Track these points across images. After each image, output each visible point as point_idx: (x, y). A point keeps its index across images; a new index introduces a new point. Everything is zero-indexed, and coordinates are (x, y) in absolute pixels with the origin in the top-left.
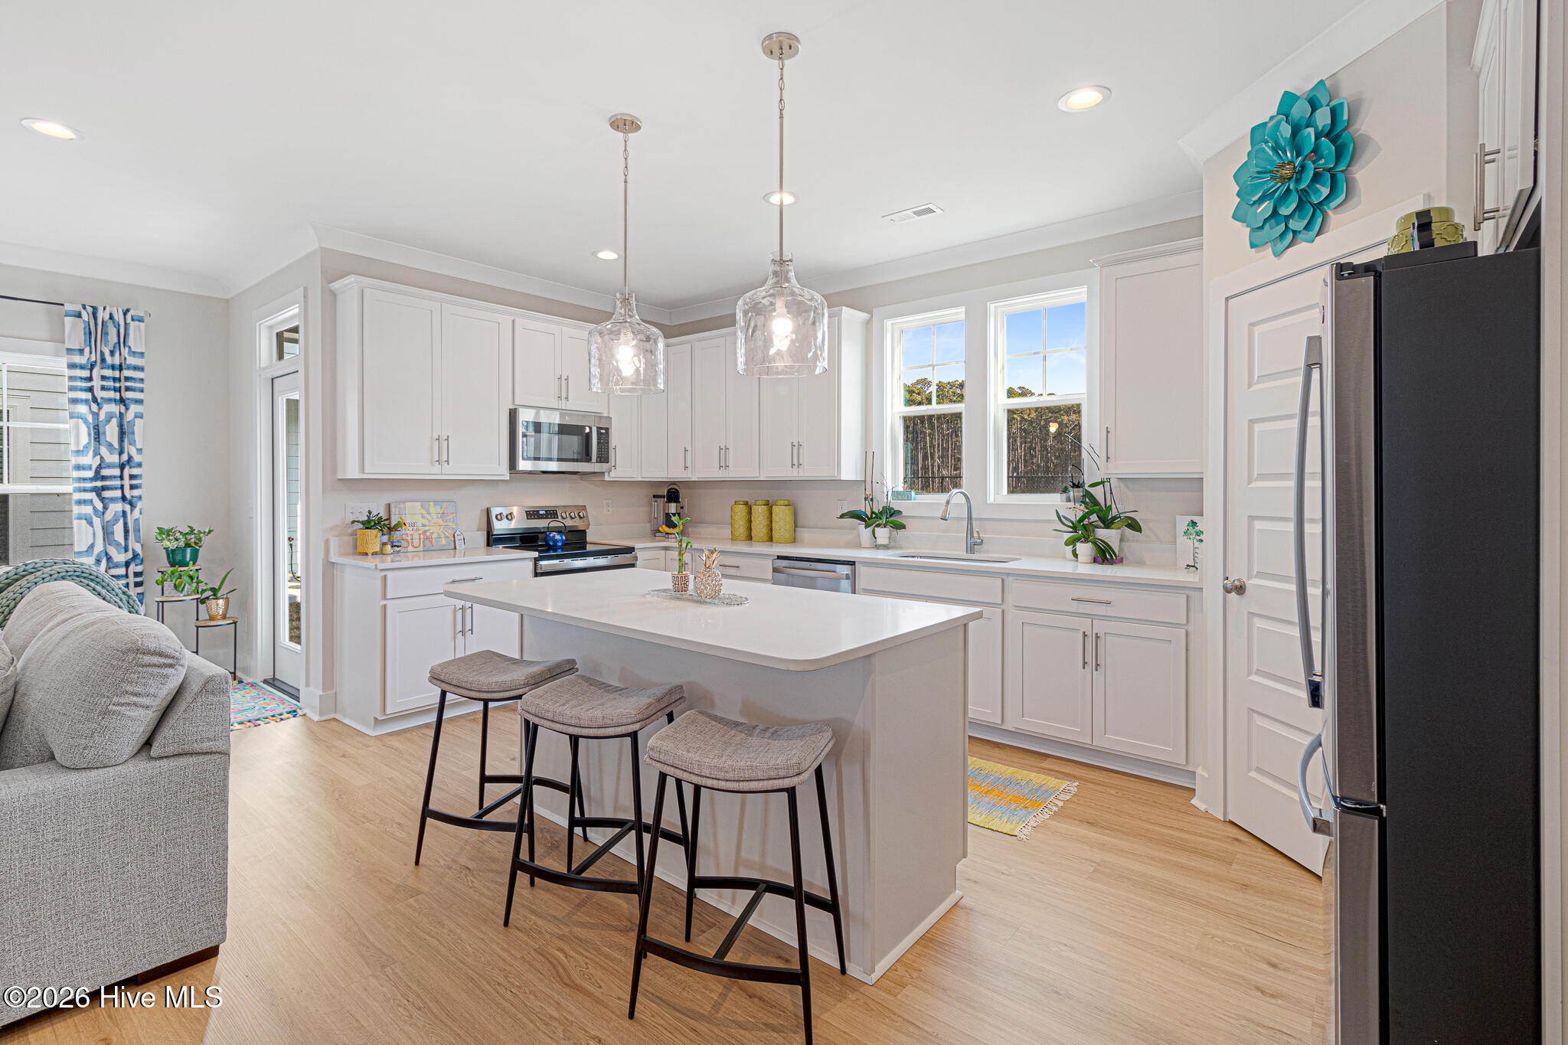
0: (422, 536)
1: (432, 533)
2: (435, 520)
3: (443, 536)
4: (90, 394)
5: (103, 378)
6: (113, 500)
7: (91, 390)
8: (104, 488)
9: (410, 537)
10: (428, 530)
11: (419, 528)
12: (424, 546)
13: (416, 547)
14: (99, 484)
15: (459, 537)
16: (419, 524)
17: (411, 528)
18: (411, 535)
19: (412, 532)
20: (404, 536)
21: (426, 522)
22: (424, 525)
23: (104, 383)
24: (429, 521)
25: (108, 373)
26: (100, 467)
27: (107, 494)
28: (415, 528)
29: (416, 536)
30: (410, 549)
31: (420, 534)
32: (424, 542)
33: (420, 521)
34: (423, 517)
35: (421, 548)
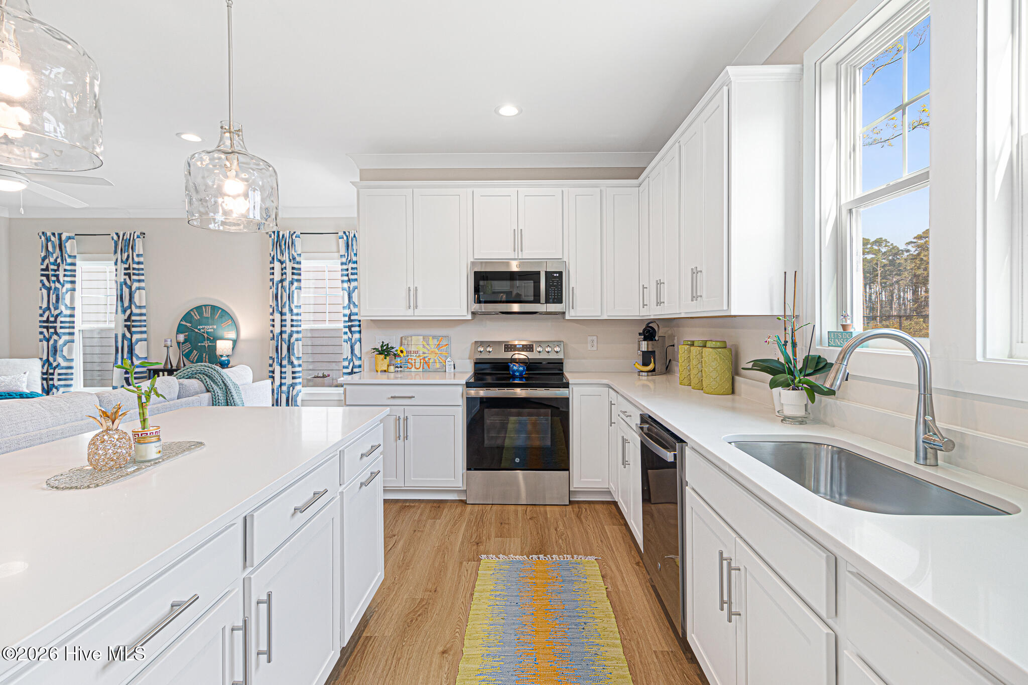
0: (422, 361)
1: (429, 359)
2: (433, 350)
3: (437, 361)
4: (347, 277)
6: (355, 332)
7: (347, 275)
8: (352, 326)
9: (413, 361)
10: (427, 357)
11: (421, 355)
12: (423, 368)
13: (417, 369)
14: (350, 324)
15: (449, 363)
16: (421, 353)
17: (415, 355)
18: (415, 360)
19: (415, 358)
20: (410, 360)
21: (426, 351)
22: (424, 353)
24: (429, 350)
26: (350, 315)
27: (353, 329)
28: (418, 355)
29: (418, 360)
30: (413, 369)
31: (421, 359)
32: (423, 365)
33: (422, 350)
34: (424, 347)
35: (421, 369)
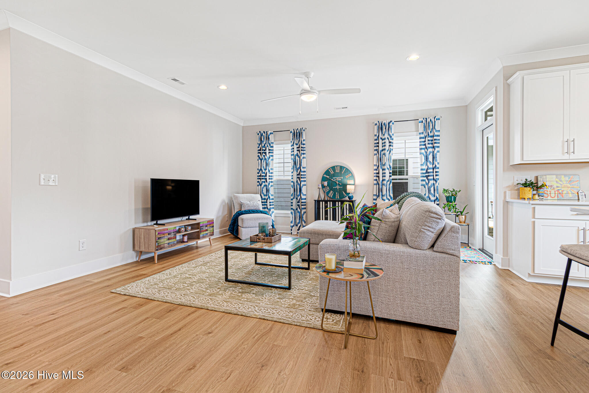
0: (556, 192)
1: (562, 191)
2: (565, 185)
3: (570, 192)
4: (425, 146)
5: (428, 140)
6: (431, 179)
7: (425, 145)
8: (429, 176)
9: (549, 192)
10: (560, 189)
11: (555, 188)
12: (558, 197)
13: (553, 198)
14: (427, 174)
15: (581, 194)
16: (555, 186)
17: (550, 188)
18: (550, 191)
19: (550, 190)
20: (546, 192)
21: (559, 185)
22: (557, 187)
23: (429, 142)
24: (561, 185)
25: (430, 139)
26: (427, 169)
27: (429, 178)
28: (552, 188)
29: (553, 192)
30: (549, 198)
31: (555, 191)
32: (558, 195)
33: (555, 185)
34: (557, 182)
35: (556, 198)
